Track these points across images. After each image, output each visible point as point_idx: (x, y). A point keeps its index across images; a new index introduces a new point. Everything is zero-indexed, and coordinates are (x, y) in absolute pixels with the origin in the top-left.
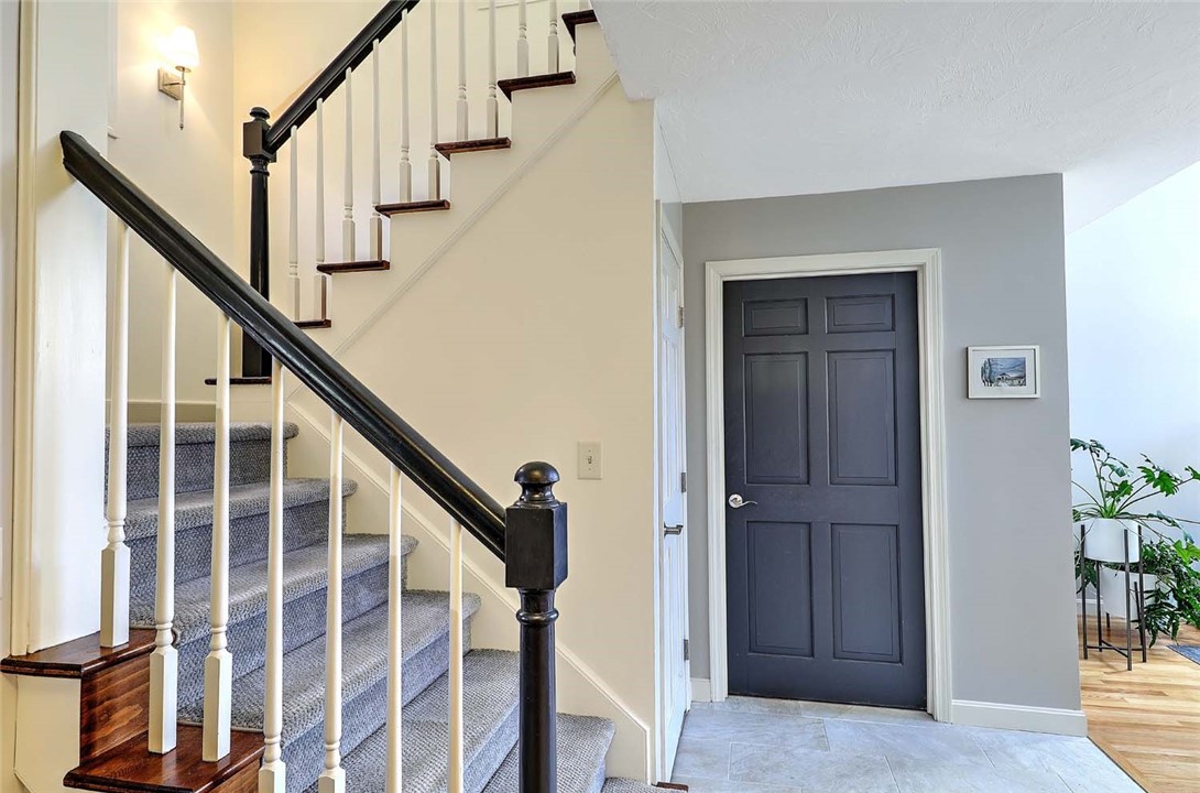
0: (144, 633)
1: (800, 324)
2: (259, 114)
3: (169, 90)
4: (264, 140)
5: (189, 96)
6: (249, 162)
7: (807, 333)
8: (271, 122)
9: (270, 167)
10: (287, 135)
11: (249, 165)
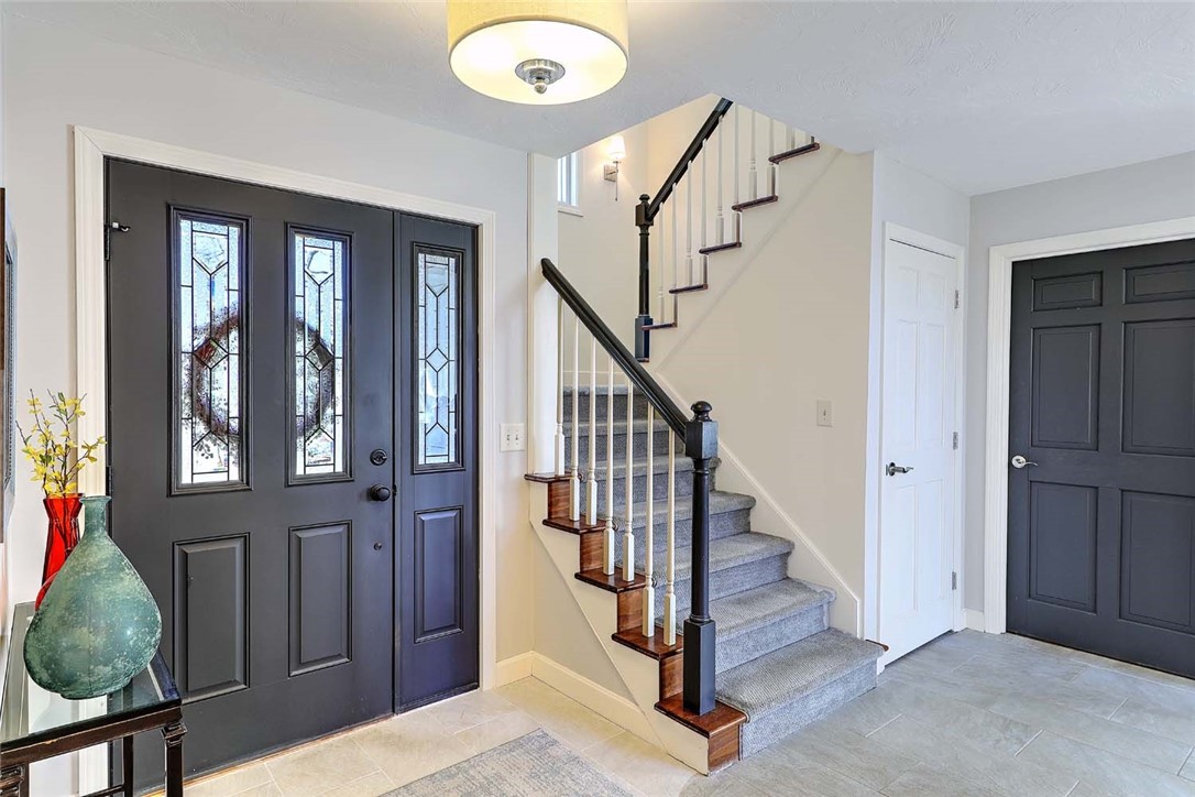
0: (568, 472)
1: (1094, 296)
2: (644, 198)
3: (610, 176)
4: (646, 214)
5: (620, 176)
6: (638, 228)
7: (1101, 305)
8: (650, 202)
9: (650, 229)
10: (658, 209)
11: (638, 230)
